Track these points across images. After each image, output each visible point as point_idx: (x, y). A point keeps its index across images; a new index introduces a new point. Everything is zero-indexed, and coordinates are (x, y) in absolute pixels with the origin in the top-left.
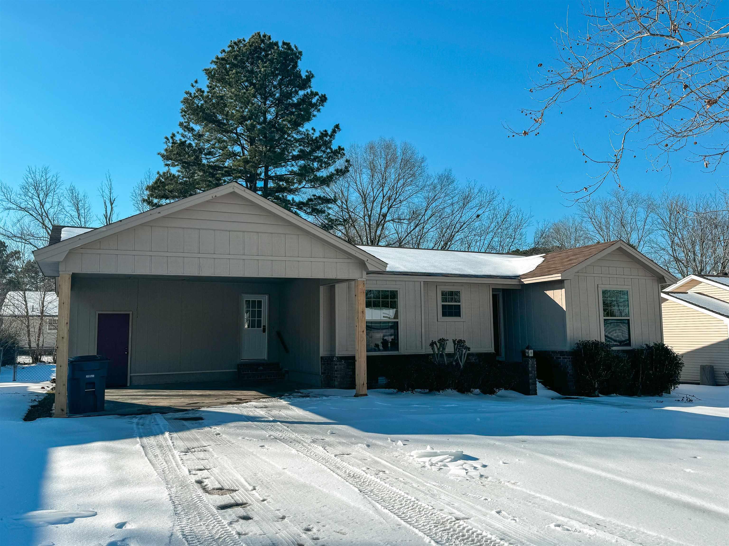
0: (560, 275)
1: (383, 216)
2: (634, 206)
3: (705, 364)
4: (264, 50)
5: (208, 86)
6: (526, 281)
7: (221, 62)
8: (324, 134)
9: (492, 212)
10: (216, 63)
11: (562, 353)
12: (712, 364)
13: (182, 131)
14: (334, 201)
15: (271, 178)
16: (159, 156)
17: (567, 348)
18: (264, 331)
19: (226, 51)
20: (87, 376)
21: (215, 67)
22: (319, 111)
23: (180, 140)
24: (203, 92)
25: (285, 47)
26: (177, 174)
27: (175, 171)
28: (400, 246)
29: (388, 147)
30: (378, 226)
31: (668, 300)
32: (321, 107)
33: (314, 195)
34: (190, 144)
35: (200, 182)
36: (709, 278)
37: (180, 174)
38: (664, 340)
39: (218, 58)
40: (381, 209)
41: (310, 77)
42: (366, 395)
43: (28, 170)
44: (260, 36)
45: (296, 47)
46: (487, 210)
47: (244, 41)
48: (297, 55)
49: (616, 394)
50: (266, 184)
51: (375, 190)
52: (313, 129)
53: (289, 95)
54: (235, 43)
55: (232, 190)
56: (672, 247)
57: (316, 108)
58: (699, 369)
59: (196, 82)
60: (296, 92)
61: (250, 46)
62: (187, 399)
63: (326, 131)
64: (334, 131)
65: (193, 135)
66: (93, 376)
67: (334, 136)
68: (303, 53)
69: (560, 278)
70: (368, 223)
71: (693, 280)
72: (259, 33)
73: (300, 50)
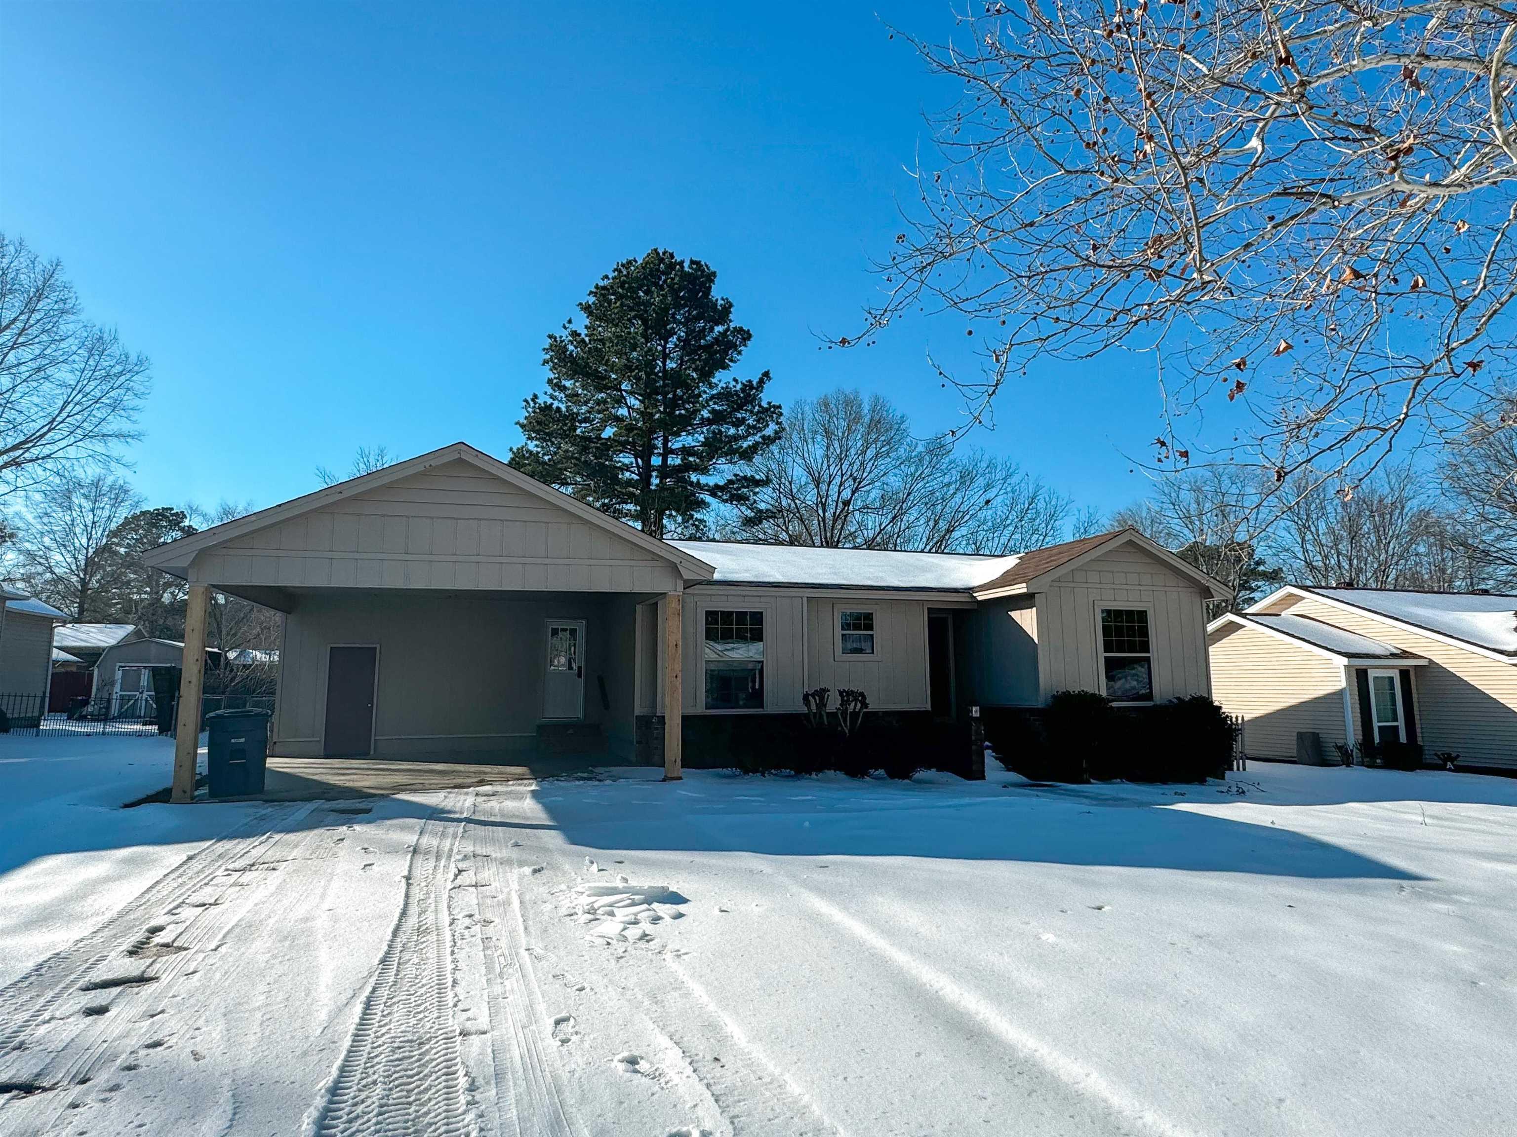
0: (1024, 585)
1: (843, 503)
2: (1239, 485)
3: (1305, 730)
4: (663, 273)
5: (586, 327)
6: (981, 596)
7: (601, 292)
8: (749, 386)
9: (1010, 495)
10: (595, 294)
11: (1032, 711)
12: (1317, 731)
13: (551, 391)
14: (766, 482)
15: (672, 452)
16: (518, 426)
17: (1040, 702)
18: (579, 675)
19: (610, 277)
20: (233, 741)
21: (594, 299)
22: (740, 353)
23: (545, 402)
24: (579, 335)
25: (694, 266)
26: (535, 450)
27: (532, 446)
28: (868, 548)
29: (848, 403)
30: (835, 521)
31: (1244, 626)
32: (742, 348)
33: (736, 475)
34: (558, 408)
35: (564, 461)
36: (1317, 590)
37: (539, 450)
38: (1213, 695)
39: (597, 287)
40: (839, 493)
41: (727, 308)
42: (680, 778)
43: (360, 452)
44: (658, 254)
45: (707, 266)
46: (1002, 492)
47: (636, 262)
48: (711, 277)
49: (1121, 779)
50: (665, 460)
51: (832, 468)
52: (735, 380)
53: (702, 333)
54: (623, 265)
55: (457, 456)
56: (1302, 547)
57: (736, 350)
58: (1295, 738)
59: (570, 322)
60: (712, 330)
61: (643, 268)
62: (401, 777)
63: (750, 381)
64: (761, 382)
65: (566, 396)
66: (243, 740)
67: (763, 387)
68: (718, 274)
69: (1025, 590)
70: (822, 515)
71: (1291, 595)
72: (656, 250)
73: (712, 269)
